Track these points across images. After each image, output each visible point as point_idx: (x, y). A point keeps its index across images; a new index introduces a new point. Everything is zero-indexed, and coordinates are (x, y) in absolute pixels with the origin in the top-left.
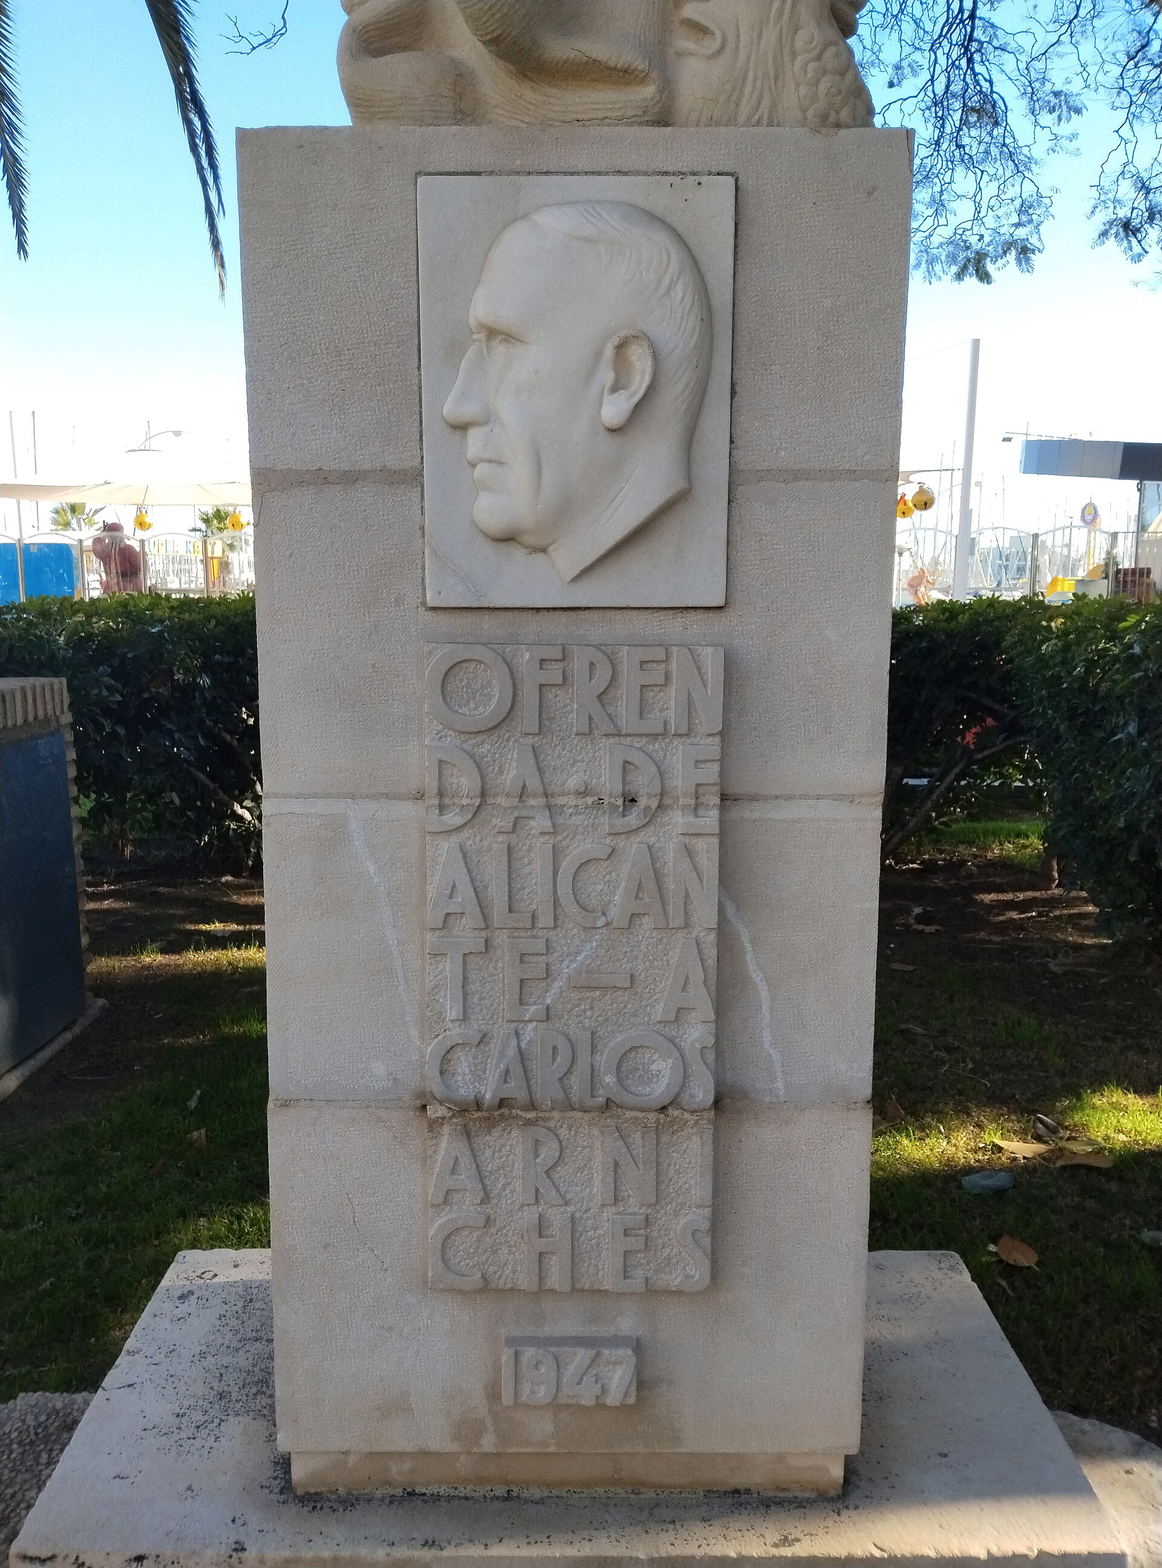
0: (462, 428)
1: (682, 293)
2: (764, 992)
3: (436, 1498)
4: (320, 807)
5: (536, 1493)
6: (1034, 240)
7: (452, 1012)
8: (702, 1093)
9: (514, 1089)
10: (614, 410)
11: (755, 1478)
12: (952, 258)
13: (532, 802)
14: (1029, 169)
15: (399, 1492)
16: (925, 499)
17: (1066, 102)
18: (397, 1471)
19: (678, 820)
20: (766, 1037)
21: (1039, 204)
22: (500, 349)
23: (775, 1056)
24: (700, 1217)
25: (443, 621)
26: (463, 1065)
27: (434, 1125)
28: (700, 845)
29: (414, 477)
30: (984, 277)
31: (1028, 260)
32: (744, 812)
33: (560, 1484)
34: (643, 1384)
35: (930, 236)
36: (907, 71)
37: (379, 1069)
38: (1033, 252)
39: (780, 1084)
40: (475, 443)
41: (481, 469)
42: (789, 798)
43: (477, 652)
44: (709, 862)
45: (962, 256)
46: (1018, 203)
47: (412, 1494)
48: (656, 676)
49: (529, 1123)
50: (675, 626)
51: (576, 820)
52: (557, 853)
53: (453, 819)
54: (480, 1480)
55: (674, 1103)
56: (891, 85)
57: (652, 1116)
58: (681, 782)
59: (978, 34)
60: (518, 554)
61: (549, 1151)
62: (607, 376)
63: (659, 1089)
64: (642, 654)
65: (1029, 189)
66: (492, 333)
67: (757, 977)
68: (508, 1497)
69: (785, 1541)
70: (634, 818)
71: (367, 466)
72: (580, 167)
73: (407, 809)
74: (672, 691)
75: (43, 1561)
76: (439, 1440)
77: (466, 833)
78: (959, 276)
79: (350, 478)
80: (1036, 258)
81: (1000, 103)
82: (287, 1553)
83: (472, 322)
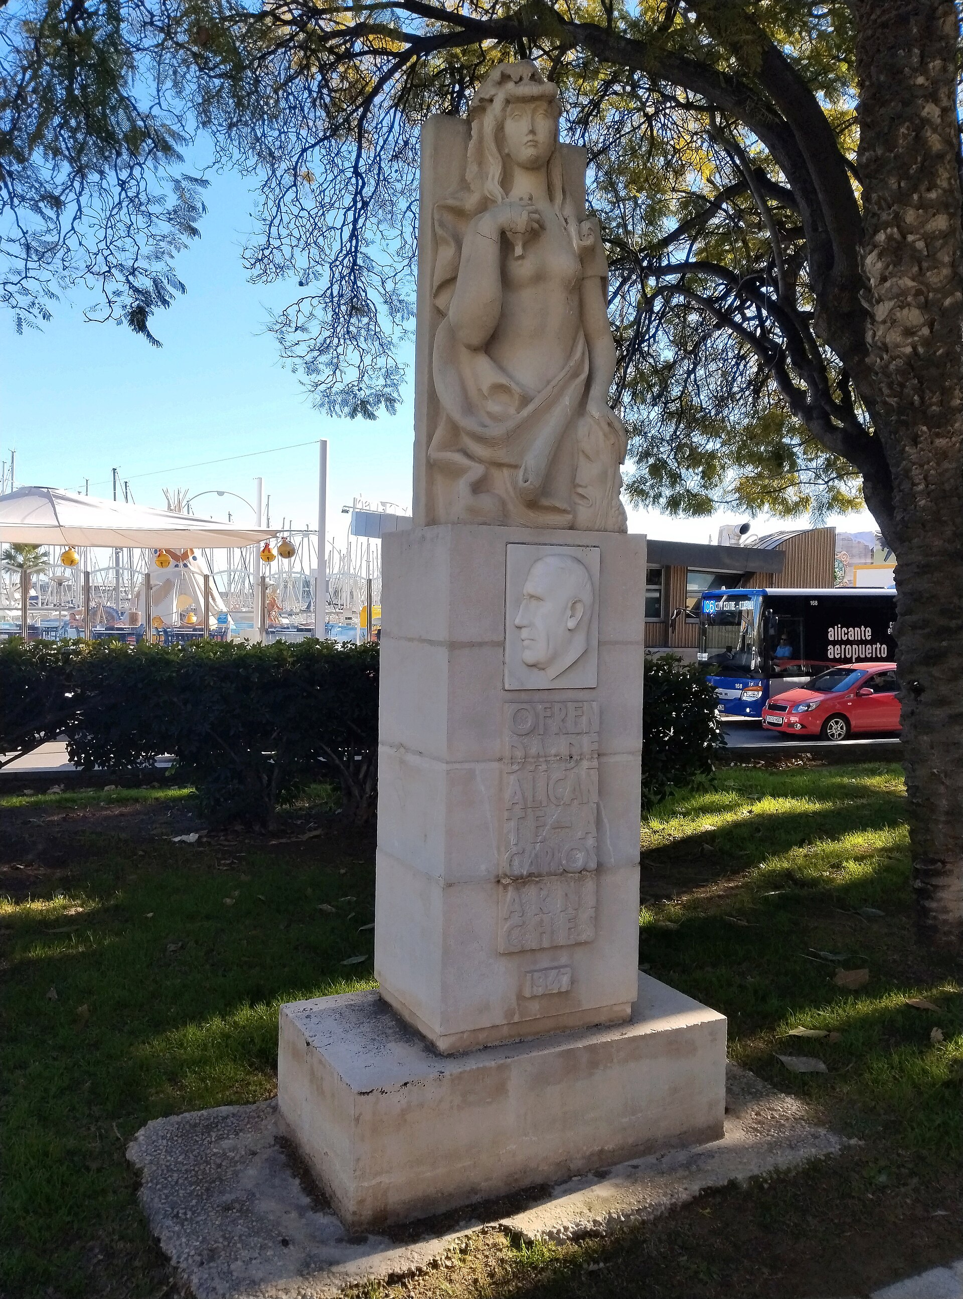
0: (519, 628)
1: (589, 586)
2: (608, 825)
3: (496, 1047)
4: (466, 766)
5: (530, 1038)
6: (395, 395)
7: (513, 841)
8: (593, 865)
9: (533, 870)
10: (571, 624)
11: (602, 1018)
12: (345, 403)
13: (541, 760)
14: (390, 349)
15: (481, 1047)
16: (288, 549)
17: (407, 308)
18: (482, 1037)
19: (585, 764)
20: (608, 842)
21: (397, 372)
22: (534, 602)
23: (611, 848)
24: (591, 912)
25: (509, 695)
26: (516, 863)
27: (505, 887)
28: (592, 772)
29: (502, 644)
30: (370, 416)
31: (393, 406)
32: (604, 759)
33: (538, 1033)
34: (573, 982)
35: (331, 387)
36: (311, 276)
37: (483, 867)
38: (394, 401)
39: (613, 860)
40: (525, 633)
41: (526, 643)
42: (615, 754)
43: (524, 706)
44: (595, 778)
45: (352, 401)
46: (384, 370)
47: (486, 1047)
48: (579, 713)
49: (537, 882)
50: (581, 695)
51: (554, 765)
52: (549, 778)
53: (516, 767)
54: (511, 1036)
55: (584, 869)
56: (301, 284)
57: (577, 875)
58: (586, 749)
59: (360, 262)
60: (535, 670)
61: (544, 893)
62: (569, 613)
63: (579, 864)
64: (576, 705)
65: (391, 362)
66: (532, 596)
67: (606, 820)
68: (521, 1042)
69: (622, 1034)
70: (573, 764)
71: (487, 640)
72: (555, 542)
73: (495, 765)
74: (584, 718)
75: (368, 1093)
76: (500, 1020)
77: (519, 773)
78: (353, 414)
79: (481, 644)
80: (397, 405)
81: (371, 305)
82: (460, 1070)
83: (525, 592)
